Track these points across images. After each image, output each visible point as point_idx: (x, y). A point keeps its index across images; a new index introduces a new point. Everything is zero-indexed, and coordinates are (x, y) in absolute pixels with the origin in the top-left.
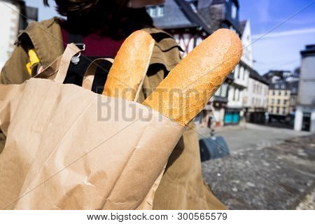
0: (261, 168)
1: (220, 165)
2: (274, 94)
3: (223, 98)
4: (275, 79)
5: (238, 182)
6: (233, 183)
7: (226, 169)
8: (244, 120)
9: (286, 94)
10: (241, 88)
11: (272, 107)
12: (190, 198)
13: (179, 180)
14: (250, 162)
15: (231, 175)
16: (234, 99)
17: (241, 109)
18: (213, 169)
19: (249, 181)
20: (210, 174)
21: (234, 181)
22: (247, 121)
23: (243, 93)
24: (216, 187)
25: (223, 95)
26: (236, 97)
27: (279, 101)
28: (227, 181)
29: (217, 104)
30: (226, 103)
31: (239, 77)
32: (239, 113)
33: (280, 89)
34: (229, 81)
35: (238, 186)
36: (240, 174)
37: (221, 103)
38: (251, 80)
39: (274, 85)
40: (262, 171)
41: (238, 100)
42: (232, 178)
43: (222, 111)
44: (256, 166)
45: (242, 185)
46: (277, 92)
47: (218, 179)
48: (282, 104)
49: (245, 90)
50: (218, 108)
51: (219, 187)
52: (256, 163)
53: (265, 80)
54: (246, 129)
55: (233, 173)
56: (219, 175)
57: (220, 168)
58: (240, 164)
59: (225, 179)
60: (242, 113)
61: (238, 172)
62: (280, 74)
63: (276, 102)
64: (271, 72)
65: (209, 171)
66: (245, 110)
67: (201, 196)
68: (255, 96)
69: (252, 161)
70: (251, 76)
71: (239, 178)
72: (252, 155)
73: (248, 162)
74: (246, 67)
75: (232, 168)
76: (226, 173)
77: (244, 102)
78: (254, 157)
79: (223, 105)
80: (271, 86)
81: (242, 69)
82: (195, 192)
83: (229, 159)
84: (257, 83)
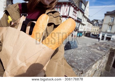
0: (85, 53)
1: (73, 51)
2: (94, 27)
3: (77, 28)
4: (95, 22)
5: (77, 57)
6: (76, 58)
7: (74, 53)
8: (84, 35)
9: (98, 28)
10: (84, 25)
11: (93, 32)
12: (59, 65)
13: (55, 61)
14: (82, 51)
15: (76, 55)
16: (81, 28)
17: (83, 32)
18: (70, 53)
19: (81, 57)
20: (69, 54)
21: (76, 57)
22: (84, 36)
23: (84, 27)
24: (70, 58)
25: (78, 27)
26: (82, 28)
27: (95, 30)
28: (74, 57)
29: (75, 30)
30: (78, 29)
31: (83, 21)
32: (82, 33)
33: (96, 26)
34: (80, 22)
35: (77, 58)
36: (78, 55)
37: (76, 29)
38: (87, 22)
39: (95, 24)
40: (85, 54)
41: (82, 29)
42: (76, 56)
43: (77, 32)
44: (84, 52)
45: (78, 58)
46: (95, 27)
47: (71, 56)
48: (96, 31)
49: (85, 26)
50: (75, 31)
51: (71, 59)
52: (84, 51)
53: (92, 22)
54: (84, 38)
55: (76, 54)
56: (72, 55)
57: (72, 52)
58: (79, 51)
59: (74, 56)
60: (83, 33)
61: (78, 54)
62: (97, 21)
63: (94, 30)
64: (94, 20)
65: (69, 53)
66: (84, 32)
67: (62, 64)
68: (88, 28)
69: (83, 50)
70: (87, 21)
71: (78, 56)
72: (83, 48)
73: (81, 51)
74: (86, 18)
75: (76, 52)
76: (74, 54)
77: (84, 29)
78: (84, 49)
79: (77, 30)
80: (94, 25)
81: (85, 18)
82: (61, 63)
83: (76, 49)
84: (89, 23)
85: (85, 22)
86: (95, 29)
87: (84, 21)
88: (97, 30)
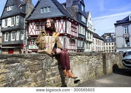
4: (107, 37)
9: (112, 44)
34: (84, 40)
37: (80, 50)
39: (107, 40)
41: (89, 48)
48: (111, 49)
49: (92, 43)
53: (102, 38)
64: (105, 34)
70: (94, 37)
84: (98, 40)
85: (91, 38)
86: (108, 46)
87: (89, 37)
88: (113, 47)
